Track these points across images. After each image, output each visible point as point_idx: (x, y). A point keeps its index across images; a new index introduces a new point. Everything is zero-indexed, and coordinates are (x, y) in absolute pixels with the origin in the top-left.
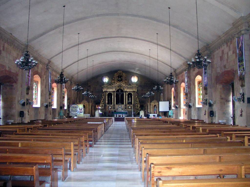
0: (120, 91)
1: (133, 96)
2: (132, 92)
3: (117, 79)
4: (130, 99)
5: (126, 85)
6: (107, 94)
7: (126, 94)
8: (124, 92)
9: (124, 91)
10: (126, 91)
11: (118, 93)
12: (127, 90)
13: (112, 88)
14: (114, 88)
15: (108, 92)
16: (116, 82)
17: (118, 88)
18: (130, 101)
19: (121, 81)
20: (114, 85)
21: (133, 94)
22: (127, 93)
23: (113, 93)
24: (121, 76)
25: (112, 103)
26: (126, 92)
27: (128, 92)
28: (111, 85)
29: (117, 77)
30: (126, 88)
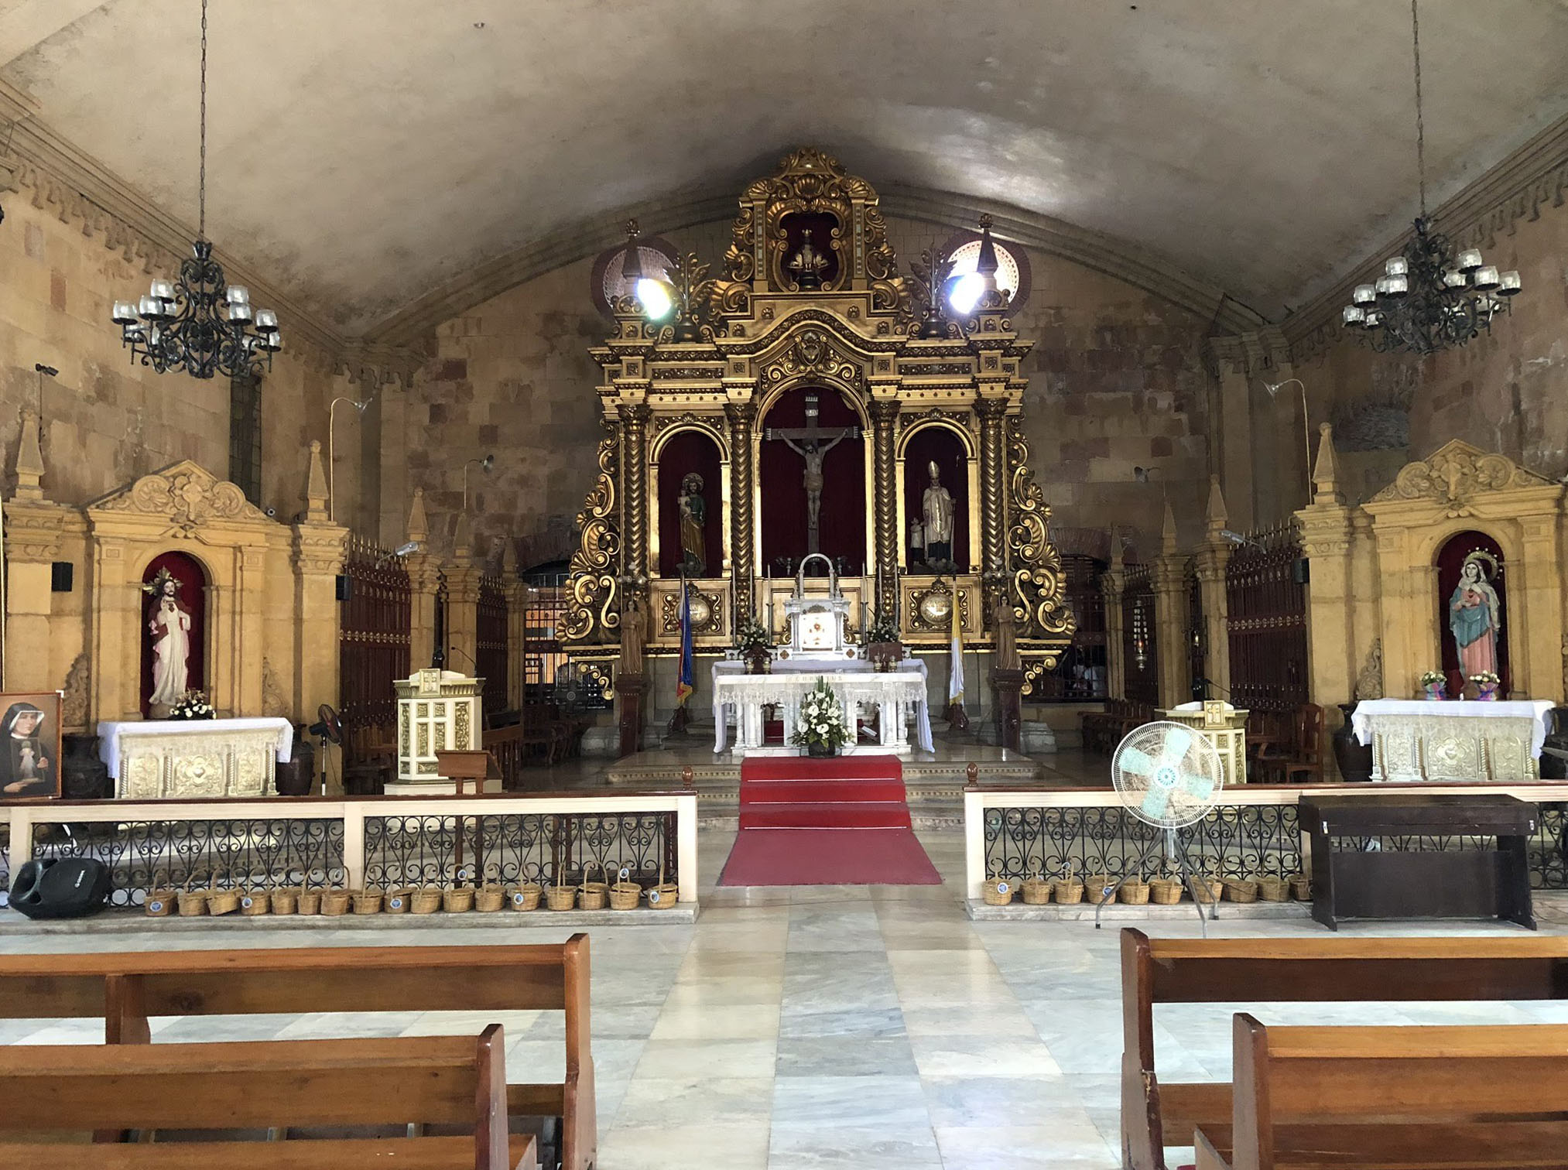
0: (812, 413)
1: (973, 470)
2: (963, 417)
3: (770, 253)
4: (936, 502)
5: (882, 330)
6: (657, 444)
7: (891, 442)
8: (864, 416)
9: (861, 404)
10: (896, 404)
11: (788, 435)
12: (902, 395)
13: (718, 374)
14: (738, 369)
15: (662, 423)
16: (761, 288)
17: (786, 375)
18: (938, 529)
19: (825, 285)
20: (741, 332)
21: (970, 442)
22: (901, 438)
23: (724, 439)
24: (830, 220)
25: (722, 556)
26: (886, 413)
27: (908, 419)
28: (698, 339)
29: (771, 235)
30: (884, 365)
